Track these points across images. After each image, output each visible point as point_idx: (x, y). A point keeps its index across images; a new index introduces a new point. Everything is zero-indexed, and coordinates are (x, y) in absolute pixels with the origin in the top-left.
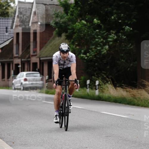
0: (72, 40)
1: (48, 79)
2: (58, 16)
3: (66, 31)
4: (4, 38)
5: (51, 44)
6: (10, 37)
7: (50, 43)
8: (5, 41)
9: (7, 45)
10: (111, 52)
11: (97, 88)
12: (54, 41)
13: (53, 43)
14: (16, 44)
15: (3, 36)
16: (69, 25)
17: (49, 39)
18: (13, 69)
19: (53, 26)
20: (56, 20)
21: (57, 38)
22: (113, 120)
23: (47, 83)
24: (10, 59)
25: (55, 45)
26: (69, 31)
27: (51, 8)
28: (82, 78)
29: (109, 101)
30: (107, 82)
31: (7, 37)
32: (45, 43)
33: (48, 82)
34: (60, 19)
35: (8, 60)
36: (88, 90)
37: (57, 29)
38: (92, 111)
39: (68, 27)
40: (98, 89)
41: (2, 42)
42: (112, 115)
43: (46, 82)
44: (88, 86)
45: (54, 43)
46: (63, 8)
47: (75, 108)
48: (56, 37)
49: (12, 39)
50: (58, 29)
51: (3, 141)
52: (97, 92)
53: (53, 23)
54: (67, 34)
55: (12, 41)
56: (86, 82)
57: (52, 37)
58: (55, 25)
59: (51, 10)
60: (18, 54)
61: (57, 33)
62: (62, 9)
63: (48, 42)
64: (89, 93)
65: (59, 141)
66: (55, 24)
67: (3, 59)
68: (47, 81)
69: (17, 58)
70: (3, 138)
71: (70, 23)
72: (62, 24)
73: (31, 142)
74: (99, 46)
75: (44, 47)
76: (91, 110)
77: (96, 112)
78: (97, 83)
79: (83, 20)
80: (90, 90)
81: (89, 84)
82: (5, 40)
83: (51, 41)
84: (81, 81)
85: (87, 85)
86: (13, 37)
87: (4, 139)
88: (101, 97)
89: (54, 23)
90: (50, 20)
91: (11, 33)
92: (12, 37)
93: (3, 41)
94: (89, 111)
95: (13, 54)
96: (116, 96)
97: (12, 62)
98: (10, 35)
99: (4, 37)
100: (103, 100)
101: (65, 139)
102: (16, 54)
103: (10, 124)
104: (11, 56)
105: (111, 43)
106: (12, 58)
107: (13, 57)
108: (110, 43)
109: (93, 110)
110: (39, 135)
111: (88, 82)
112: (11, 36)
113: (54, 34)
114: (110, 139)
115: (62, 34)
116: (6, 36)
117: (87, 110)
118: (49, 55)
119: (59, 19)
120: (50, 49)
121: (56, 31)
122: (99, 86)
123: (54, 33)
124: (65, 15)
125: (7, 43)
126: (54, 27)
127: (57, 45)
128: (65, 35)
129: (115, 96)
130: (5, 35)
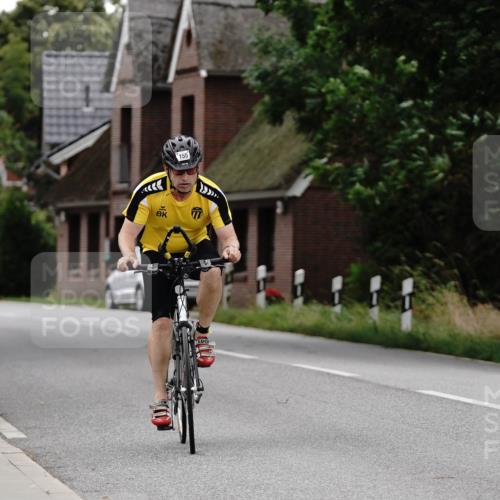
0: (319, 136)
1: (232, 273)
2: (270, 49)
3: (297, 102)
4: (76, 126)
5: (243, 148)
6: (98, 123)
7: (239, 143)
8: (82, 137)
9: (87, 150)
10: (460, 176)
11: (407, 305)
12: (254, 137)
13: (250, 142)
14: (121, 147)
15: (75, 117)
16: (308, 81)
17: (237, 130)
18: (107, 234)
19: (254, 88)
20: (261, 64)
21: (267, 127)
22: (462, 420)
23: (229, 287)
24: (97, 199)
25: (259, 150)
26: (308, 101)
27: (246, 18)
28: (355, 268)
29: (450, 353)
30: (444, 282)
31: (88, 121)
32: (225, 144)
33: (232, 281)
34: (278, 61)
35: (92, 203)
36: (375, 313)
37: (267, 98)
38: (387, 387)
39: (304, 88)
40: (411, 307)
41: (72, 138)
42: (458, 402)
43: (227, 283)
44: (375, 296)
45: (256, 146)
46: (289, 19)
47: (328, 374)
48: (261, 122)
49: (105, 128)
50: (272, 98)
51: (71, 491)
52: (407, 321)
53: (251, 75)
54: (303, 114)
55: (107, 135)
56: (368, 284)
57: (249, 123)
58: (259, 83)
59: (247, 25)
60: (129, 182)
61: (266, 112)
62: (284, 23)
63: (236, 139)
64: (378, 323)
65: (269, 492)
66: (258, 78)
67: (72, 200)
68: (229, 279)
69: (124, 196)
70: (70, 480)
71: (313, 74)
72: (287, 78)
73: (171, 493)
74: (415, 156)
75: (221, 159)
76: (385, 384)
77: (403, 390)
78: (408, 286)
79: (360, 64)
80: (380, 311)
81: (377, 292)
82: (82, 131)
83: (245, 136)
84: (348, 280)
85: (371, 295)
86: (109, 122)
87: (75, 483)
88: (421, 337)
89: (256, 74)
90: (240, 61)
91: (101, 109)
92: (106, 120)
93: (75, 134)
94: (379, 386)
95: (109, 183)
96: (472, 332)
97: (107, 210)
98: (99, 113)
99: (80, 121)
100: (427, 349)
101: (291, 486)
102: (122, 182)
103: (97, 430)
104: (101, 188)
105: (460, 144)
106: (106, 197)
107: (110, 192)
108: (455, 143)
109: (392, 383)
110: (198, 469)
111: (376, 283)
112: (102, 117)
113: (256, 114)
114: (450, 488)
115: (283, 112)
116: (83, 116)
117: (368, 382)
118: (236, 188)
119: (274, 59)
120: (242, 166)
121: (264, 103)
122: (413, 299)
123: (258, 109)
124: (296, 45)
125: (89, 141)
126: (256, 91)
127: (267, 151)
128: (294, 119)
129: (471, 336)
130: (83, 113)
